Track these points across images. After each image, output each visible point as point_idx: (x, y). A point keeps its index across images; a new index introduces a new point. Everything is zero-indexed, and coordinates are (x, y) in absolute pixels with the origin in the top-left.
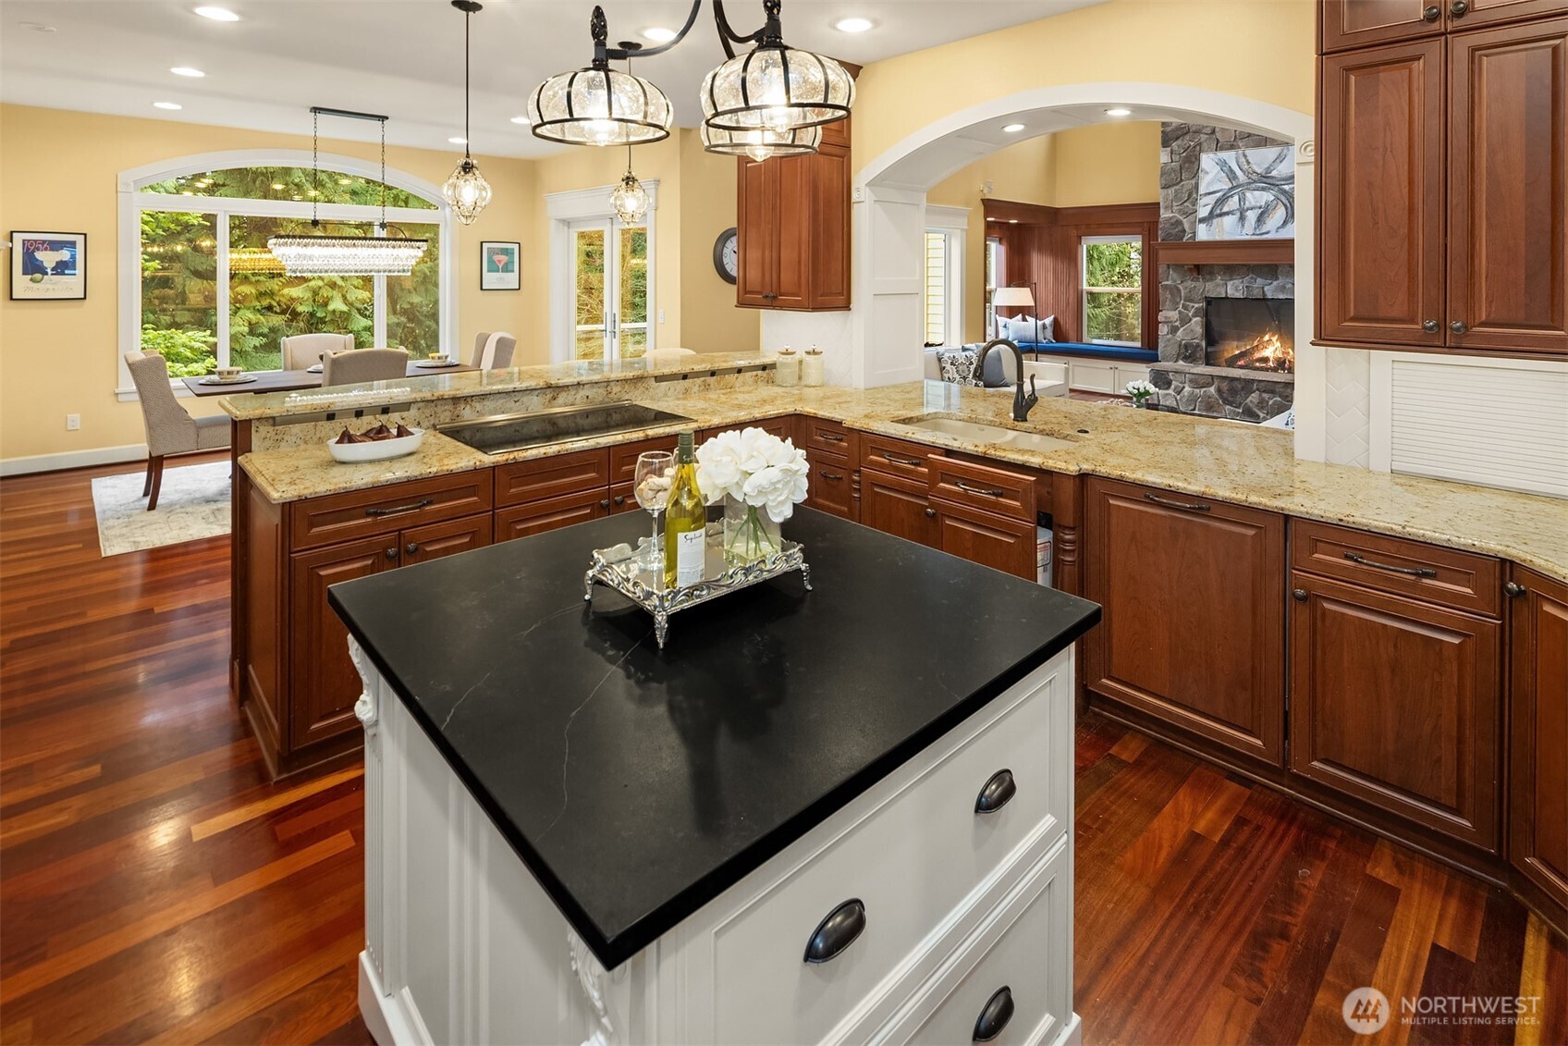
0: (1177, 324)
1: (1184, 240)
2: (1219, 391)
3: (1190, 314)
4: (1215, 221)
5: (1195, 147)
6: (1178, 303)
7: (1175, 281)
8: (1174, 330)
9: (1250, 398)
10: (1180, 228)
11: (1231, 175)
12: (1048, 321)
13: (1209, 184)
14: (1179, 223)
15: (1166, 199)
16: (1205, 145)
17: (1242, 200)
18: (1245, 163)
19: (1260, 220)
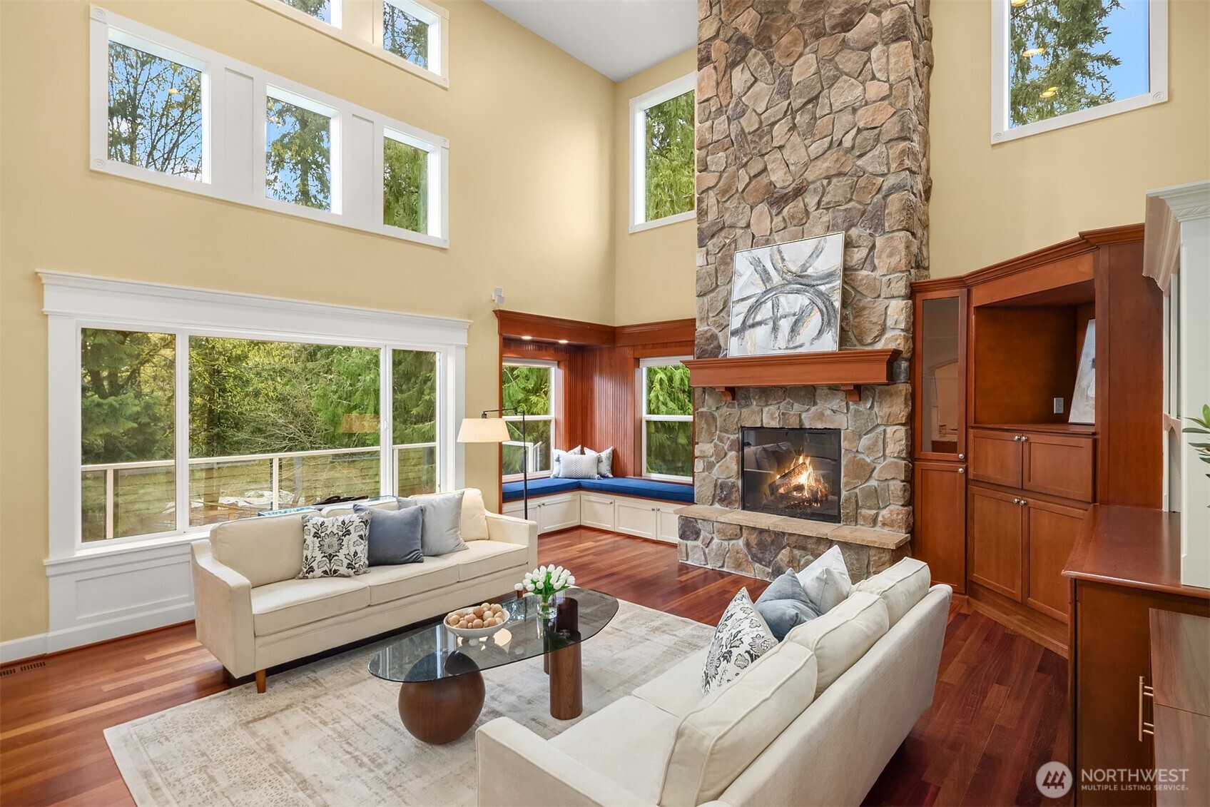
0: (713, 459)
1: (720, 358)
2: (748, 545)
3: (726, 447)
4: (747, 333)
5: (730, 245)
6: (713, 434)
7: (710, 408)
8: (710, 466)
9: (780, 556)
10: (715, 343)
11: (766, 277)
12: (607, 453)
13: (742, 288)
14: (714, 337)
15: (701, 309)
16: (740, 242)
17: (775, 306)
18: (780, 261)
19: (794, 330)
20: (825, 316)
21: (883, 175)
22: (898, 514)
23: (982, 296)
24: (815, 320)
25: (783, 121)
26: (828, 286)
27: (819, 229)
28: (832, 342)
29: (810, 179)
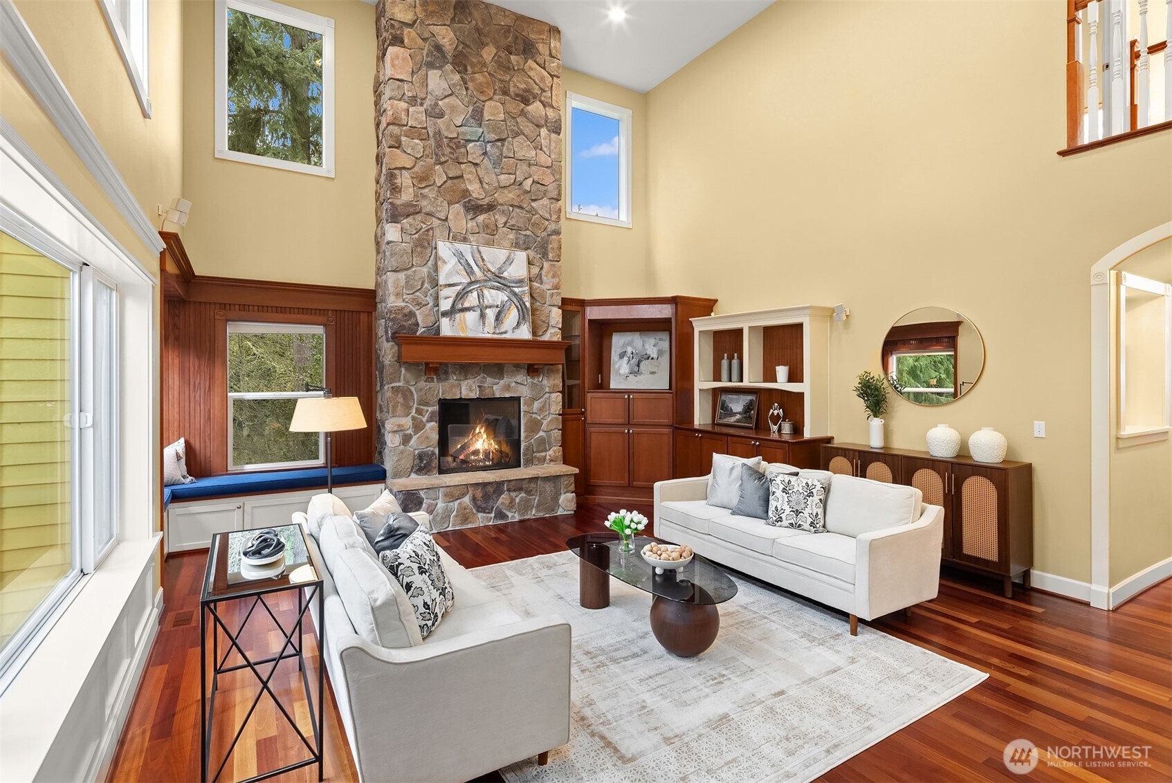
0: (410, 431)
1: (418, 334)
2: (474, 499)
3: (424, 419)
4: (458, 316)
5: (427, 230)
6: (411, 408)
7: (406, 382)
8: (406, 439)
9: (500, 500)
10: (413, 320)
11: (470, 271)
13: (448, 275)
14: (412, 314)
15: (397, 284)
16: (437, 232)
17: (481, 296)
18: (480, 259)
19: (498, 318)
20: (521, 312)
21: (547, 220)
22: (558, 452)
24: (513, 315)
25: (478, 143)
26: (520, 289)
27: (507, 243)
28: (527, 332)
29: (501, 201)
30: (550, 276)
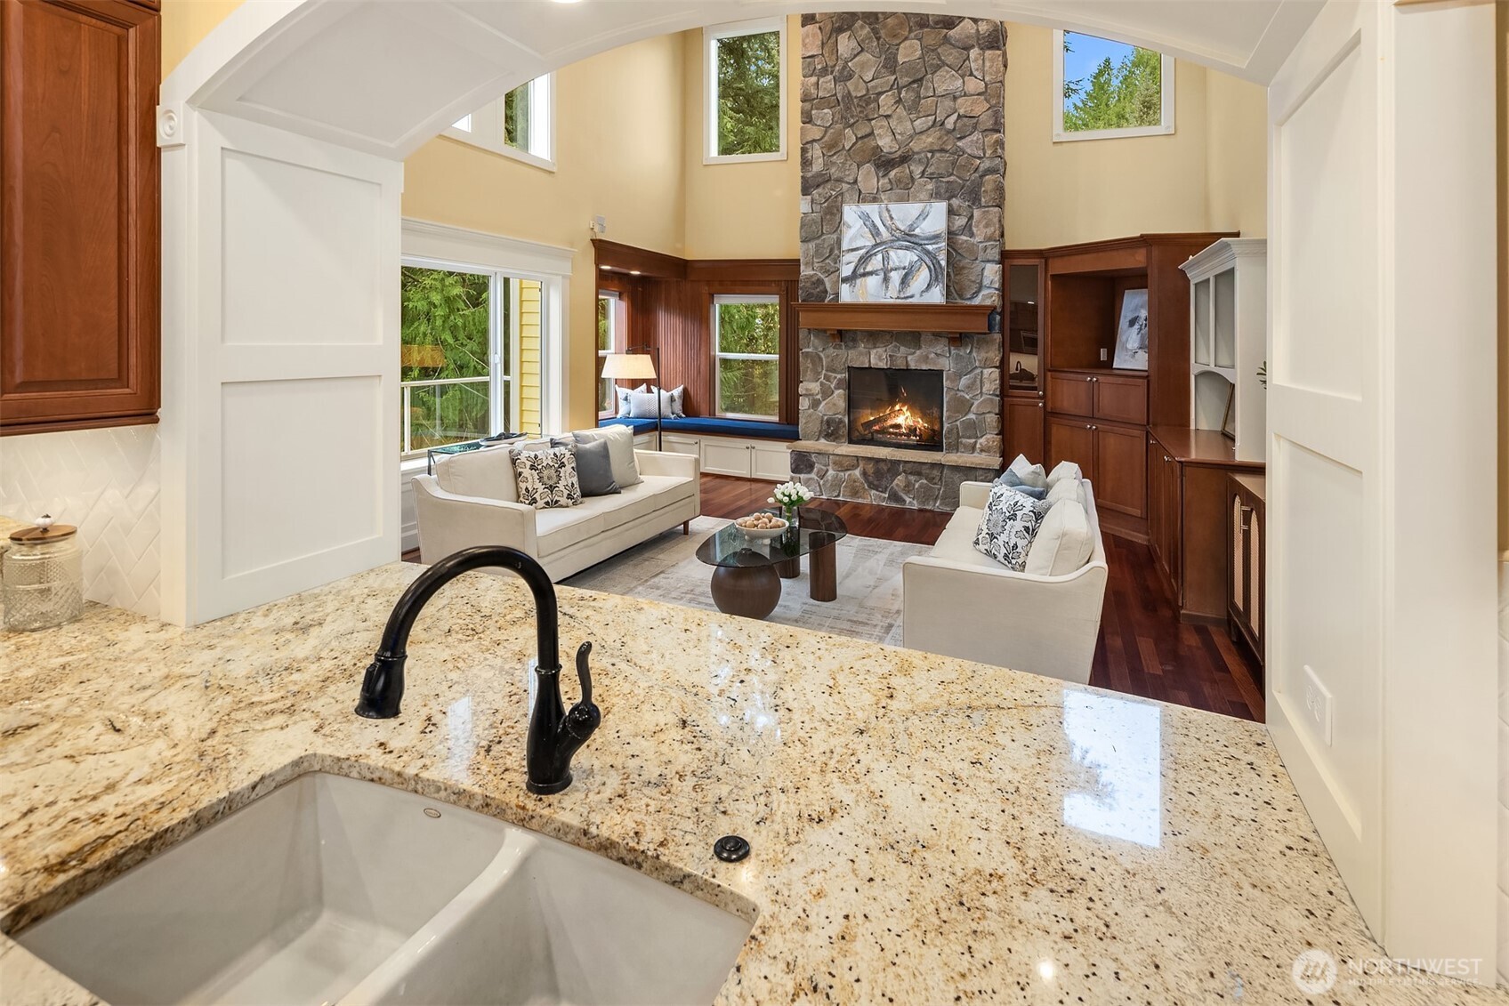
0: (819, 397)
1: (826, 302)
2: (864, 474)
3: (832, 386)
4: (858, 281)
5: (836, 197)
6: (819, 374)
7: (816, 348)
8: (814, 404)
9: (896, 481)
10: (821, 288)
11: (875, 232)
12: (677, 392)
13: (851, 240)
14: (820, 282)
15: (806, 254)
16: (847, 195)
17: (885, 259)
18: (888, 218)
19: (904, 281)
20: (933, 275)
21: (979, 158)
22: (994, 442)
23: (1059, 267)
24: (923, 276)
25: (890, 93)
26: (935, 246)
27: (923, 195)
28: (940, 296)
29: (916, 150)
30: (981, 226)
